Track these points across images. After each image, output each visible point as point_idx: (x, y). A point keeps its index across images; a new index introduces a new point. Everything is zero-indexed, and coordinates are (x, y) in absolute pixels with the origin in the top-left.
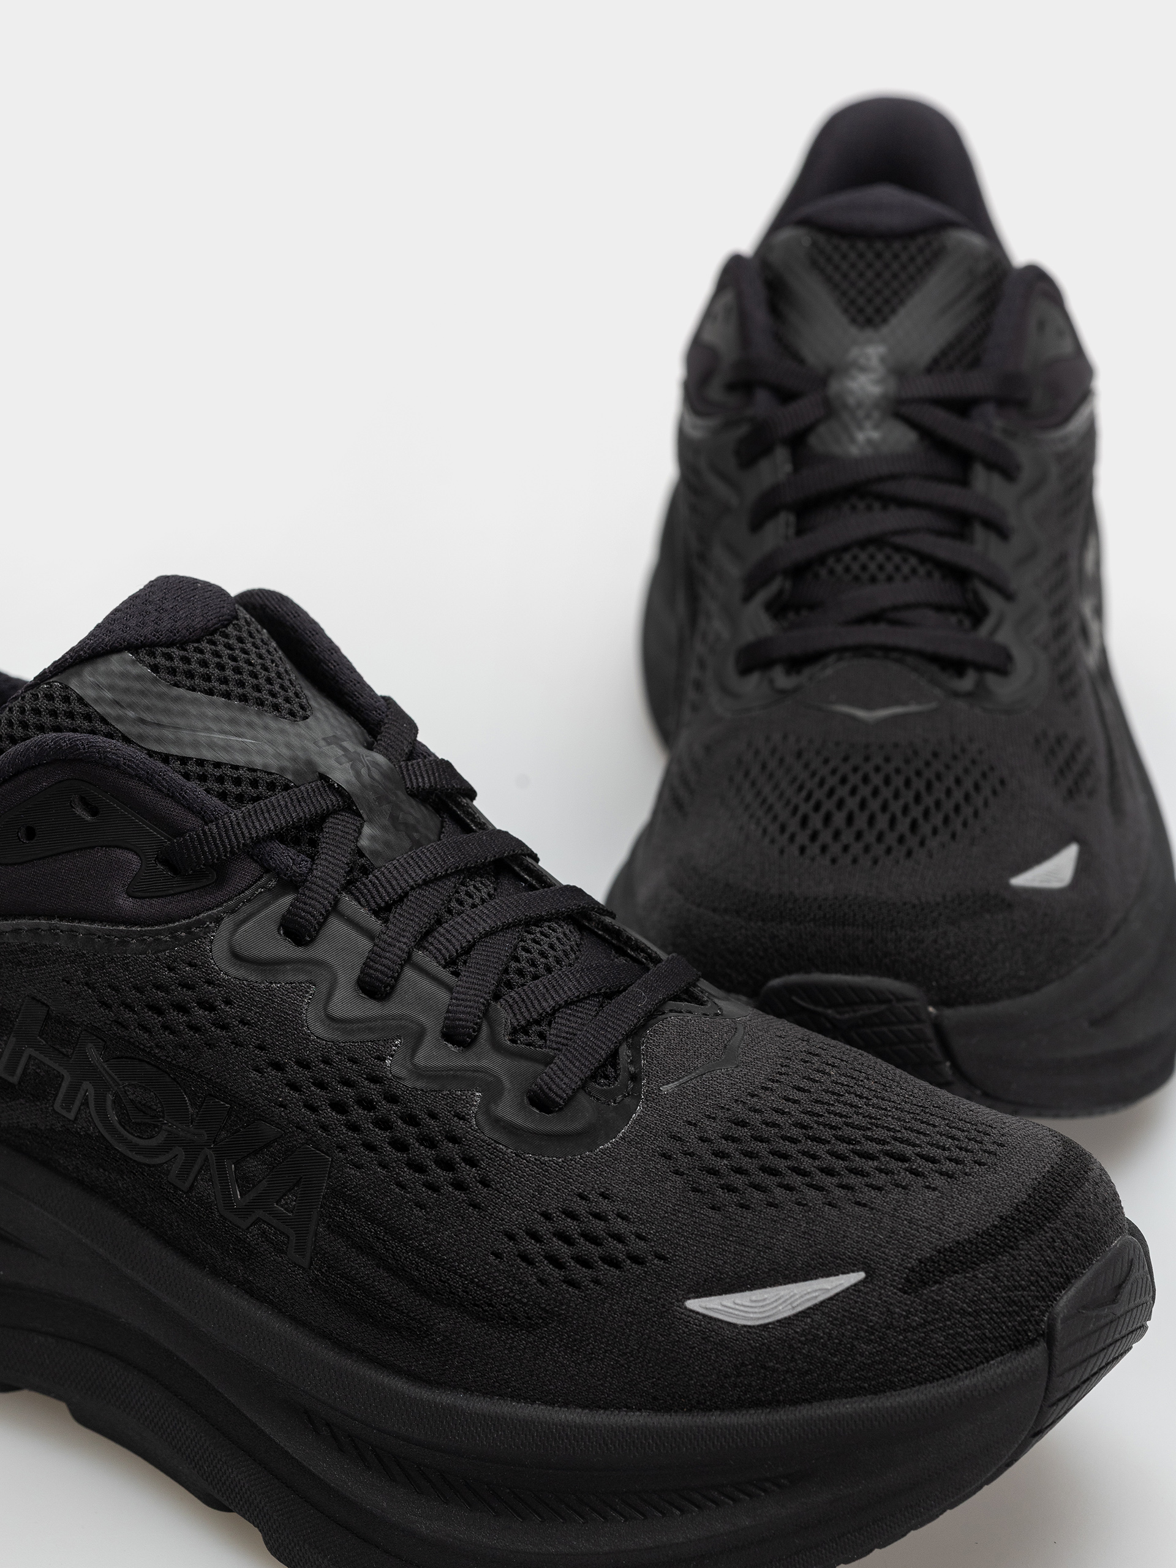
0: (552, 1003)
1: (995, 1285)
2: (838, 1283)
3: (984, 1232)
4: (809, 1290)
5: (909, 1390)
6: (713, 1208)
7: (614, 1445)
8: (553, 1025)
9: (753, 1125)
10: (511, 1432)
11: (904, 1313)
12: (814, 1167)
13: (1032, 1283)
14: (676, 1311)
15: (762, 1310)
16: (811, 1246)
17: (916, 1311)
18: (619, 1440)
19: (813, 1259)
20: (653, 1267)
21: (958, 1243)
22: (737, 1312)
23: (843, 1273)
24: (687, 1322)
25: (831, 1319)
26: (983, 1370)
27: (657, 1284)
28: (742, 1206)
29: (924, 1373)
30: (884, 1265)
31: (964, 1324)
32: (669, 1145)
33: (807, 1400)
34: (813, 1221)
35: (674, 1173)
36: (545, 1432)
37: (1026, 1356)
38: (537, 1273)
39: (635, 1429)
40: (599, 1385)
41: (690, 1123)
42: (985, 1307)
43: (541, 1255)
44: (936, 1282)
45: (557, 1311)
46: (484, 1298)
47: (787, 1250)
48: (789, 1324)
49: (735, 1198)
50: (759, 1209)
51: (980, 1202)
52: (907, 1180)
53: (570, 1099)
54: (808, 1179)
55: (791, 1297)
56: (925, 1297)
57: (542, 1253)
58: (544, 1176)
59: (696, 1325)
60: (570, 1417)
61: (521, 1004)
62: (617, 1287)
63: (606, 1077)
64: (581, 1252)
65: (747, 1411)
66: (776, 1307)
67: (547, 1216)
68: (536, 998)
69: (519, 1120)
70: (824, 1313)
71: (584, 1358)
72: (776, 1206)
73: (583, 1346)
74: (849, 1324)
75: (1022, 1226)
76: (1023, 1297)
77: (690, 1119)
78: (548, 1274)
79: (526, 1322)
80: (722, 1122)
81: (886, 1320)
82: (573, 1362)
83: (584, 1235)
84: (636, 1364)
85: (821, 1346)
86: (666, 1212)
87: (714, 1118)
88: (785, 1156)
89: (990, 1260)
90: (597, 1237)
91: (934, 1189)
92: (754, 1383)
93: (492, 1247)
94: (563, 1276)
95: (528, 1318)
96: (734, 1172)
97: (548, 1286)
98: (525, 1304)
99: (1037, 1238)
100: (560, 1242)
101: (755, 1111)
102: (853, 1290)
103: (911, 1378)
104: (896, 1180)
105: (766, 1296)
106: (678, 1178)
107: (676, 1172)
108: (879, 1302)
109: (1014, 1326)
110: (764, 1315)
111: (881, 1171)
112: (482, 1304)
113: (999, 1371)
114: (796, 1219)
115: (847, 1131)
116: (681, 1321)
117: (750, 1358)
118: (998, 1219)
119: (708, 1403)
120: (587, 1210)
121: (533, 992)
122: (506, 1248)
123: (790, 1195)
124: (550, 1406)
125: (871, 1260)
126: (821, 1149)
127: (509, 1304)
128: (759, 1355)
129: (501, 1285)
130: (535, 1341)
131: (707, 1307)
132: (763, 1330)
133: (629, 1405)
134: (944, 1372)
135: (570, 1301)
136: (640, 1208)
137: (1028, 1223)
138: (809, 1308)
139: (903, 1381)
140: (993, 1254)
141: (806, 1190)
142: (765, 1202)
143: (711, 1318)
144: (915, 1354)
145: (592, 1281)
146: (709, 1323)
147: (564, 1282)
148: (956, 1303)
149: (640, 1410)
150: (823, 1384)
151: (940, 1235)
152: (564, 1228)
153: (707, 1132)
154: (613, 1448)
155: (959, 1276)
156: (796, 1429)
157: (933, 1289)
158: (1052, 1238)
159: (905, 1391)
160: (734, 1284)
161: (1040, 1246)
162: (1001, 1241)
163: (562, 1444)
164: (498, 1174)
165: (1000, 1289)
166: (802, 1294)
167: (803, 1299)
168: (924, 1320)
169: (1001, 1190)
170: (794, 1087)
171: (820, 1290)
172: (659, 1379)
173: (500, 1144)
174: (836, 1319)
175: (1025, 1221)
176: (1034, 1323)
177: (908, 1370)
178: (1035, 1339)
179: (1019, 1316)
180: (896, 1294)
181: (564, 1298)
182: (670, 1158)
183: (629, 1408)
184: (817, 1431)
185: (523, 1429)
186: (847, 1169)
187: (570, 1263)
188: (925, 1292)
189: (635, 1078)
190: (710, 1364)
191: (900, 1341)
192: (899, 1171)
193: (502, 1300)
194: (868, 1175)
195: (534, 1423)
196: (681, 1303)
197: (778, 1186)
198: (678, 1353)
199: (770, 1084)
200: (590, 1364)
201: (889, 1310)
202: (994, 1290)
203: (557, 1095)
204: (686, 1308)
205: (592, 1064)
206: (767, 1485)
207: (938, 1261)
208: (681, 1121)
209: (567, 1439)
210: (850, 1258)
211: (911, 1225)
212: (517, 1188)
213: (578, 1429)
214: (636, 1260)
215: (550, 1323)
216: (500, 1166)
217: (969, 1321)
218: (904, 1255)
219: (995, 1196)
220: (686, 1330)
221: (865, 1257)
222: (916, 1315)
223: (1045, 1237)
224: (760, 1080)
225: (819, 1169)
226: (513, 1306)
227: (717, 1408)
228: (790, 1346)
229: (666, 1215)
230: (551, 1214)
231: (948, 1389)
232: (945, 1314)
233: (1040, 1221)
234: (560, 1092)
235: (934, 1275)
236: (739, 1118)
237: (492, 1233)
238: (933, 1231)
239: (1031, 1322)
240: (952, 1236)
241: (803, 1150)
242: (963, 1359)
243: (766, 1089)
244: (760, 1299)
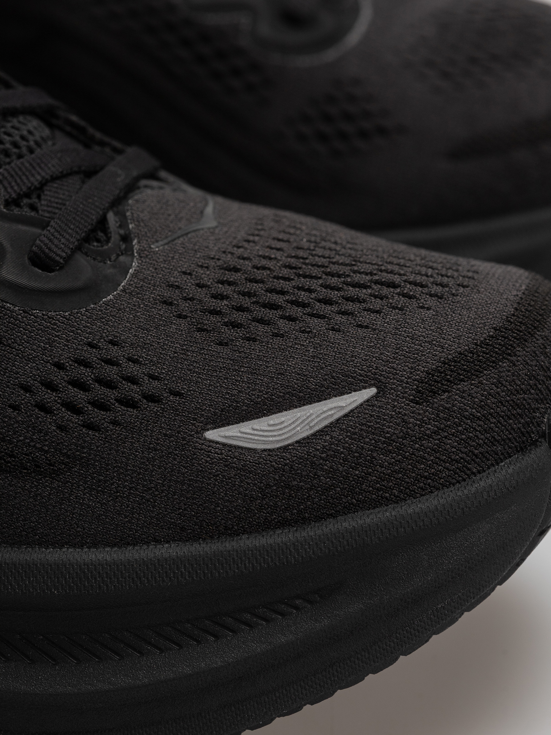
0: (39, 178)
1: (499, 390)
2: (352, 400)
3: (482, 342)
4: (325, 409)
5: (428, 496)
6: (221, 344)
7: (147, 578)
8: (43, 197)
9: (245, 270)
10: (43, 578)
11: (419, 422)
12: (312, 299)
13: (531, 386)
14: (197, 442)
15: (281, 432)
16: (322, 368)
17: (429, 420)
18: (151, 572)
19: (325, 380)
20: (170, 403)
21: (460, 353)
22: (256, 438)
23: (355, 391)
24: (209, 452)
25: (349, 434)
26: (495, 471)
27: (175, 419)
28: (249, 339)
29: (441, 478)
30: (394, 378)
31: (475, 429)
32: (167, 294)
33: (331, 515)
34: (320, 346)
35: (178, 317)
36: (77, 573)
37: (532, 456)
38: (56, 420)
39: (166, 559)
40: (127, 522)
41: (185, 273)
42: (492, 411)
43: (59, 403)
44: (444, 392)
45: (79, 455)
46: (5, 450)
47: (299, 374)
48: (308, 443)
49: (241, 333)
50: (266, 340)
51: (473, 317)
52: (401, 302)
53: (68, 259)
54: (308, 310)
55: (308, 418)
56: (436, 405)
57: (59, 401)
58: (53, 329)
59: (218, 454)
60: (100, 556)
61: (10, 179)
62: (136, 426)
63: (98, 241)
64: (97, 396)
65: (274, 532)
66: (294, 428)
67: (60, 366)
68: (24, 174)
69: (23, 281)
70: (342, 430)
71: (110, 497)
72: (282, 336)
73: (107, 486)
74: (367, 437)
75: (515, 335)
76: (525, 400)
77: (184, 270)
78: (67, 420)
79: (50, 469)
80: (215, 270)
81: (402, 431)
82: (98, 502)
83: (99, 381)
84: (161, 498)
85: (341, 461)
86: (175, 353)
87: (207, 267)
88: (282, 293)
89: (491, 366)
90: (111, 381)
91: (428, 309)
92: (279, 503)
93: (9, 400)
94: (82, 420)
95: (51, 465)
96: (236, 310)
97: (68, 431)
98: (47, 452)
99: (530, 345)
100: (75, 389)
101: (244, 259)
102: (366, 405)
103: (429, 485)
104: (391, 304)
105: (283, 419)
106: (182, 321)
107: (180, 316)
108: (394, 413)
109: (519, 428)
110: (283, 437)
111: (376, 297)
112: (4, 456)
113: (510, 471)
114: (303, 345)
115: (334, 268)
116: (203, 451)
117: (274, 479)
118: (492, 330)
119: (236, 528)
120: (98, 356)
121: (20, 169)
122: (23, 400)
123: (293, 324)
124: (78, 548)
125: (381, 375)
126: (314, 284)
127: (31, 453)
128: (283, 475)
129: (20, 436)
130: (59, 487)
131: (227, 435)
132: (284, 452)
133: (157, 538)
134: (460, 476)
135: (91, 443)
136: (149, 351)
137: (521, 332)
138: (326, 427)
139: (422, 488)
140: (494, 362)
141: (308, 319)
142: (271, 334)
143: (230, 446)
144: (432, 461)
145: (111, 423)
146: (230, 451)
147: (83, 426)
148: (465, 409)
149: (168, 542)
150: (347, 497)
151: (442, 347)
152: (79, 376)
153: (203, 279)
154: (146, 581)
155: (466, 384)
156: (325, 543)
157: (443, 397)
158: (543, 345)
159: (424, 498)
160: (251, 411)
161: (534, 352)
162: (499, 349)
163: (95, 583)
164: (8, 331)
165: (504, 393)
166: (319, 413)
167: (319, 418)
168: (437, 427)
169: (489, 305)
170: (274, 239)
171: (335, 408)
172: (185, 509)
173: (8, 303)
174: (355, 434)
175: (518, 330)
176: (535, 424)
177: (426, 477)
178: (537, 441)
179: (522, 418)
180: (408, 405)
181: (85, 442)
182: (171, 304)
183: (157, 541)
184: (345, 543)
185: (55, 573)
186: (343, 298)
187: (87, 407)
188: (435, 400)
189: (126, 239)
190: (235, 490)
191: (417, 450)
192: (393, 296)
193: (23, 450)
194: (364, 301)
195: (65, 566)
196: (200, 435)
197: (281, 318)
198: (202, 482)
199: (251, 238)
200: (116, 502)
201: (404, 421)
202: (499, 394)
203: (58, 255)
204: (205, 439)
205: (85, 227)
206: (298, 602)
207: (444, 371)
208: (176, 272)
209: (99, 577)
210: (361, 376)
211: (414, 341)
212: (28, 343)
213: (110, 566)
214: (152, 398)
215: (73, 467)
216: (9, 323)
217: (479, 426)
218: (412, 368)
219: (485, 311)
220: (208, 459)
221: (375, 374)
222: (430, 424)
223: (537, 344)
224: (242, 235)
225: (316, 300)
226: (34, 454)
227: (244, 532)
228: (312, 463)
229: (176, 355)
230: (63, 364)
231: (466, 492)
232: (457, 420)
233: (530, 330)
234: (59, 252)
235: (442, 384)
236: (230, 265)
237: (8, 386)
238: (435, 345)
239: (533, 424)
240: (453, 348)
241: (298, 286)
242: (475, 462)
243: (248, 241)
244: (279, 422)
